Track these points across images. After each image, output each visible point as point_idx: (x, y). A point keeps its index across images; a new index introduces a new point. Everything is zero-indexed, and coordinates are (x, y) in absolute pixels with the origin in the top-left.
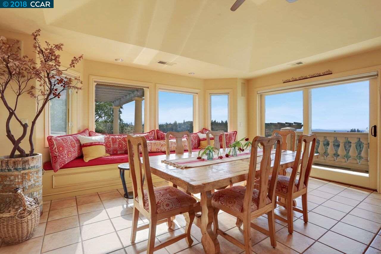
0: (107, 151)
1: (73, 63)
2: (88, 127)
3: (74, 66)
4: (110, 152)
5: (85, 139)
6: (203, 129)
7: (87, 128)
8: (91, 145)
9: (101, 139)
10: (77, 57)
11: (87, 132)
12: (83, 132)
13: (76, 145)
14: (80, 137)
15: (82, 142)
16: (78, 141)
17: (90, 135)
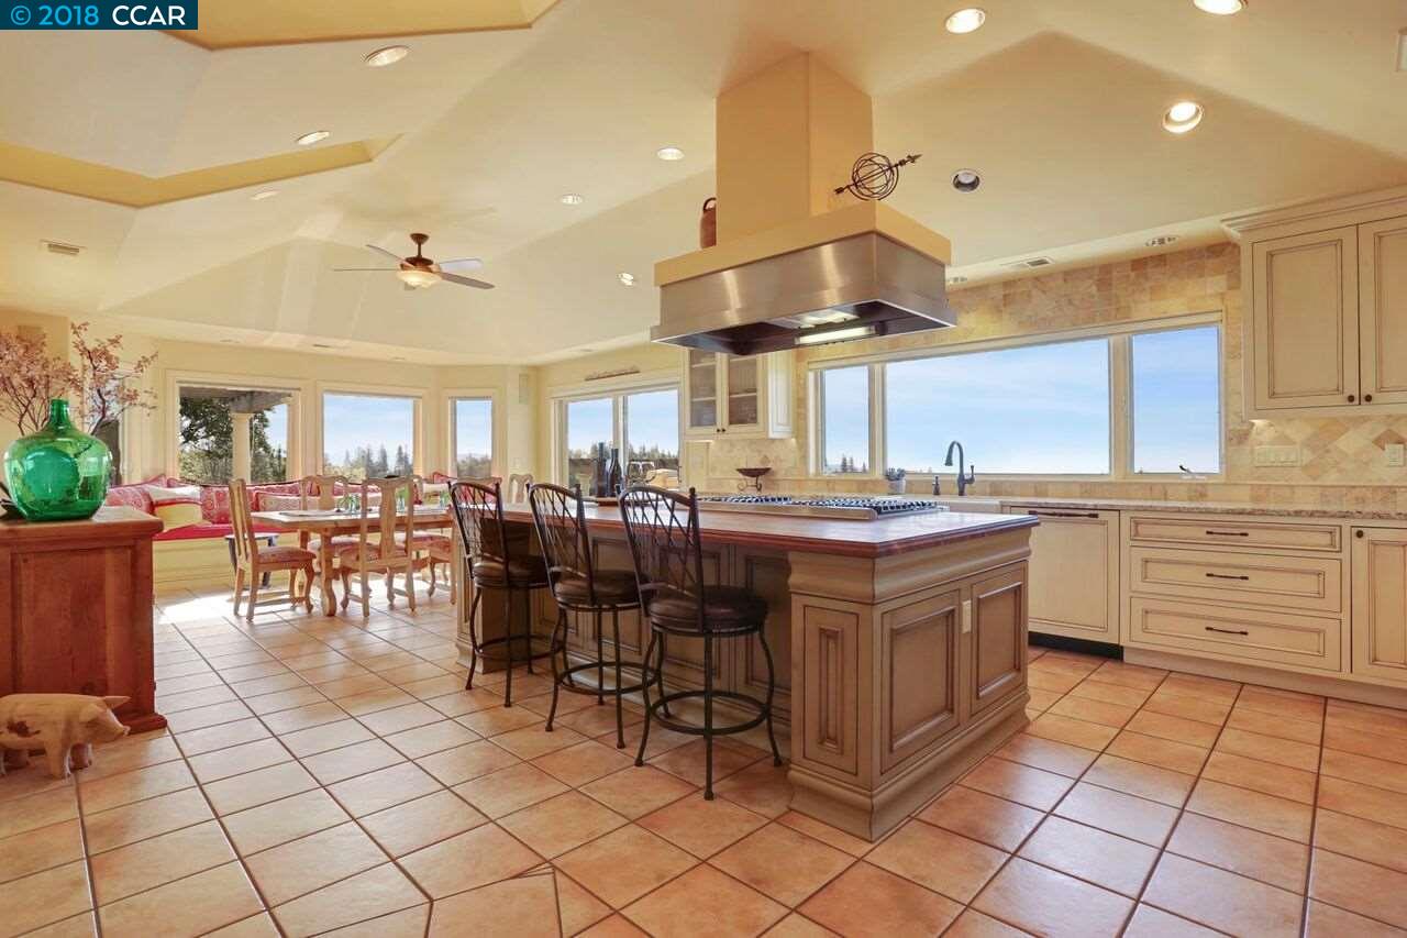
0: (205, 517)
1: (139, 366)
2: (165, 470)
3: (142, 371)
4: (212, 517)
5: (159, 492)
6: (435, 473)
7: (162, 472)
8: (173, 502)
9: (193, 493)
10: (148, 356)
11: (164, 480)
12: (156, 480)
13: (143, 502)
14: (149, 488)
15: (155, 499)
16: (147, 495)
17: (169, 486)
